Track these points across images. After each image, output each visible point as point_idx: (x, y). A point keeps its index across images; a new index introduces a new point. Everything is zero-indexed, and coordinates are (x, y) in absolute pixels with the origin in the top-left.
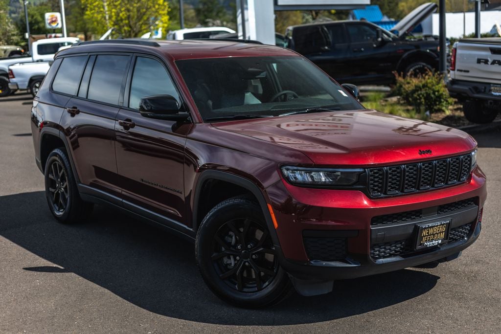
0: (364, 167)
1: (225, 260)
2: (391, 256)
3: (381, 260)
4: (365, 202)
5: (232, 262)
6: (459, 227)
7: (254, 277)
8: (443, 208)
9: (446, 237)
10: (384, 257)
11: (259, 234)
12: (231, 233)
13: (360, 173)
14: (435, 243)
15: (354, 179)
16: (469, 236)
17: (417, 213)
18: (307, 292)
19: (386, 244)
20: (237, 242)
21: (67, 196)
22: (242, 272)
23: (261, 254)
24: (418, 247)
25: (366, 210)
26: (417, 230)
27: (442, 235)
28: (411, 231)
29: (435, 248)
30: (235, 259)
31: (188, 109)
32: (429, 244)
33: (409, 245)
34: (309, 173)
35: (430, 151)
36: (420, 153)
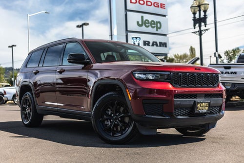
0: (171, 72)
1: (106, 122)
2: (183, 115)
3: (179, 117)
4: (170, 86)
5: (109, 123)
6: (215, 107)
7: (119, 130)
8: (208, 95)
9: (209, 109)
10: (181, 116)
11: (122, 109)
12: (109, 109)
13: (168, 75)
14: (204, 111)
15: (166, 77)
17: (195, 96)
18: (144, 133)
19: (181, 108)
20: (111, 114)
21: (31, 113)
22: (113, 127)
23: (123, 118)
24: (196, 112)
26: (195, 103)
27: (207, 108)
28: (192, 104)
29: (203, 114)
30: (110, 121)
31: (89, 59)
32: (201, 111)
33: (192, 111)
34: (144, 74)
35: (200, 69)
36: (196, 69)
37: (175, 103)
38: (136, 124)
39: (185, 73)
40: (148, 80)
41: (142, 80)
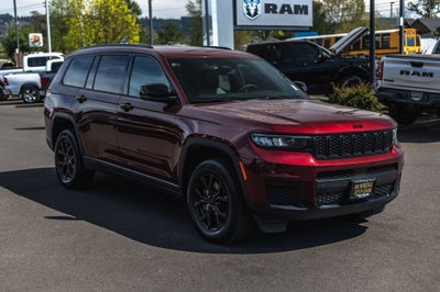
0: (312, 135)
3: (324, 206)
4: (312, 161)
6: (383, 185)
8: (371, 169)
9: (373, 191)
10: (326, 204)
13: (309, 140)
14: (364, 195)
15: (305, 144)
16: (390, 193)
17: (351, 171)
19: (328, 194)
24: (352, 198)
25: (312, 167)
26: (351, 184)
27: (370, 190)
28: (346, 184)
29: (363, 199)
31: (176, 94)
32: (359, 196)
33: (345, 195)
34: (271, 138)
36: (355, 127)
37: (318, 187)
39: (337, 135)
40: (275, 149)
41: (266, 147)
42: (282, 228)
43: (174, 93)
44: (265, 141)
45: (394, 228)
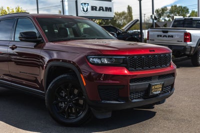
0: (126, 56)
1: (60, 104)
2: (138, 98)
3: (134, 100)
4: (126, 72)
5: (63, 105)
6: (167, 86)
7: (74, 111)
8: (161, 77)
10: (136, 99)
11: (76, 91)
12: (63, 91)
13: (124, 59)
14: (158, 92)
15: (121, 61)
16: (171, 91)
17: (149, 78)
18: (100, 117)
19: (137, 92)
20: (65, 96)
22: (68, 110)
23: (77, 100)
24: (151, 94)
25: (125, 76)
26: (150, 86)
27: (161, 89)
28: (147, 86)
29: (157, 95)
30: (65, 104)
32: (155, 93)
33: (147, 93)
34: (100, 59)
35: (154, 51)
36: (150, 51)
37: (131, 88)
38: (92, 109)
39: (141, 56)
40: (103, 65)
41: (97, 64)
42: (109, 115)
43: (40, 37)
44: (96, 60)
45: (171, 112)
